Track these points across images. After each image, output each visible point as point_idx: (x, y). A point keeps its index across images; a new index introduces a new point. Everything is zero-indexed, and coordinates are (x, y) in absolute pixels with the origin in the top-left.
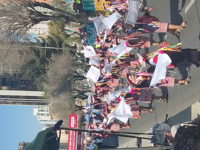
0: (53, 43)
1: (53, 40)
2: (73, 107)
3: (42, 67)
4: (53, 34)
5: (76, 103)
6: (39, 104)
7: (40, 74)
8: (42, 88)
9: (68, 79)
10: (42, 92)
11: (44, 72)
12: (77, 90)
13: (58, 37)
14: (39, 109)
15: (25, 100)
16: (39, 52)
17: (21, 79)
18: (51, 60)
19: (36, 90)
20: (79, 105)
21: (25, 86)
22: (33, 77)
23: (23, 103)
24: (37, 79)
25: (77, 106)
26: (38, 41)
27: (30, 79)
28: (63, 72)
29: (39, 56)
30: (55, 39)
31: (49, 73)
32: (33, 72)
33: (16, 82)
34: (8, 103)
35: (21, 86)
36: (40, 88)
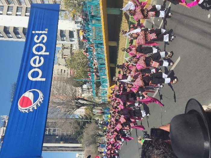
0: (87, 118)
1: (87, 117)
2: (97, 152)
3: (81, 131)
4: (87, 114)
5: (99, 150)
7: (80, 134)
8: (81, 142)
9: (94, 137)
10: (81, 144)
11: (82, 133)
12: (99, 143)
13: (89, 115)
14: (79, 154)
16: (80, 123)
17: (70, 137)
18: (86, 127)
19: (78, 143)
20: (100, 151)
21: (72, 141)
22: (76, 136)
23: (71, 151)
24: (78, 137)
25: (99, 152)
26: (80, 118)
27: (75, 137)
28: (92, 133)
29: (79, 125)
30: (88, 116)
31: (84, 134)
32: (76, 133)
33: (68, 139)
34: (63, 151)
35: (70, 141)
36: (80, 142)
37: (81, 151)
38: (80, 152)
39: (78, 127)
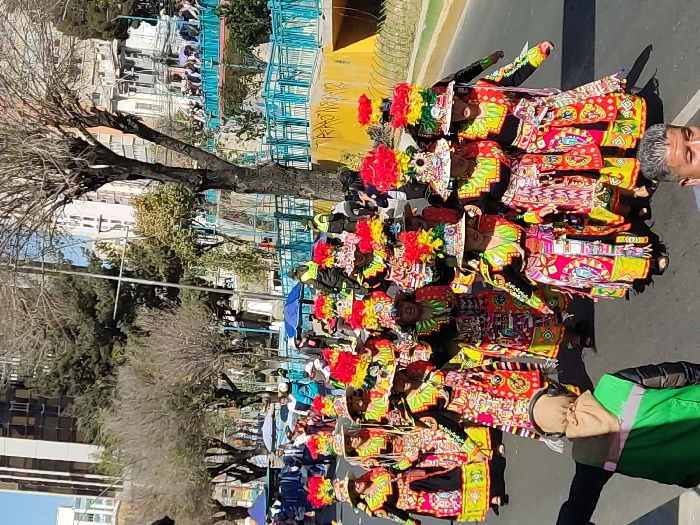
1: (147, 262)
2: (207, 505)
3: (102, 354)
4: (151, 240)
5: (217, 495)
6: (81, 491)
7: (92, 378)
8: (95, 432)
9: (195, 401)
10: (93, 448)
11: (108, 369)
12: (225, 446)
13: (166, 249)
14: (77, 510)
15: (29, 475)
16: (95, 299)
17: (20, 394)
18: (137, 329)
19: (72, 438)
20: (228, 502)
21: (32, 421)
22: (64, 391)
23: (23, 486)
24: (78, 399)
25: (220, 507)
26: (95, 260)
27: (55, 395)
28: (176, 373)
29: (92, 312)
30: (154, 258)
31: (123, 375)
32: (66, 368)
35: (19, 421)
36: (88, 433)
37: (94, 492)
38: (84, 498)
39: (84, 328)
